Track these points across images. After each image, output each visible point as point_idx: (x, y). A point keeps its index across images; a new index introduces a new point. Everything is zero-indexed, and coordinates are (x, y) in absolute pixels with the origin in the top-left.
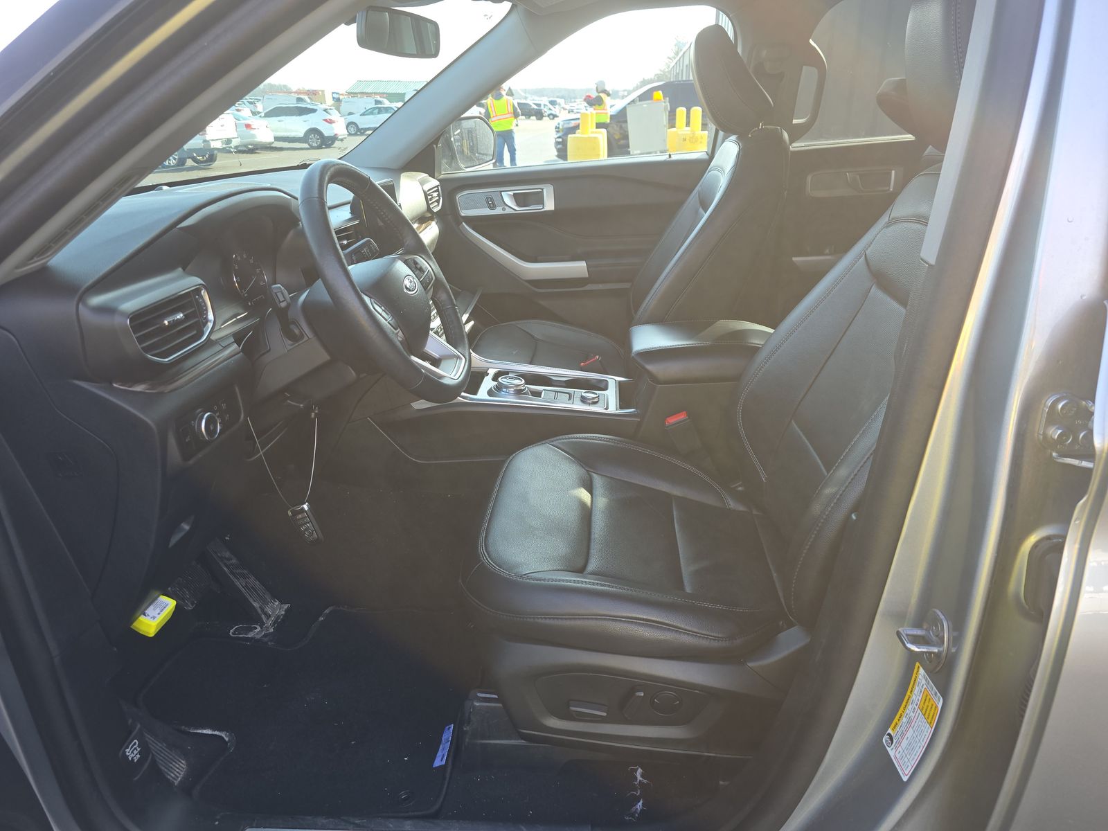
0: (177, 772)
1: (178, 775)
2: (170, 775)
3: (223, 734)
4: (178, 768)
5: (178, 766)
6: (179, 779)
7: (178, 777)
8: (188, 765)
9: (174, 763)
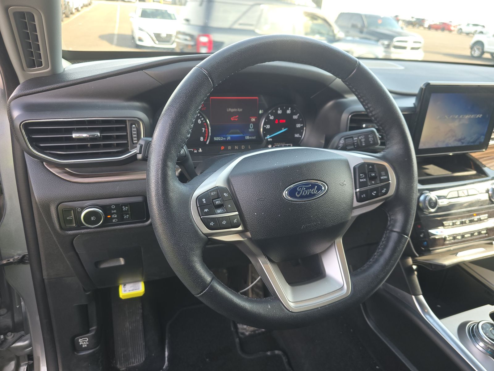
0: (136, 361)
1: (136, 362)
2: (132, 360)
3: (166, 363)
4: (138, 359)
5: (139, 358)
6: (134, 365)
7: (134, 364)
8: (144, 362)
9: (139, 356)
